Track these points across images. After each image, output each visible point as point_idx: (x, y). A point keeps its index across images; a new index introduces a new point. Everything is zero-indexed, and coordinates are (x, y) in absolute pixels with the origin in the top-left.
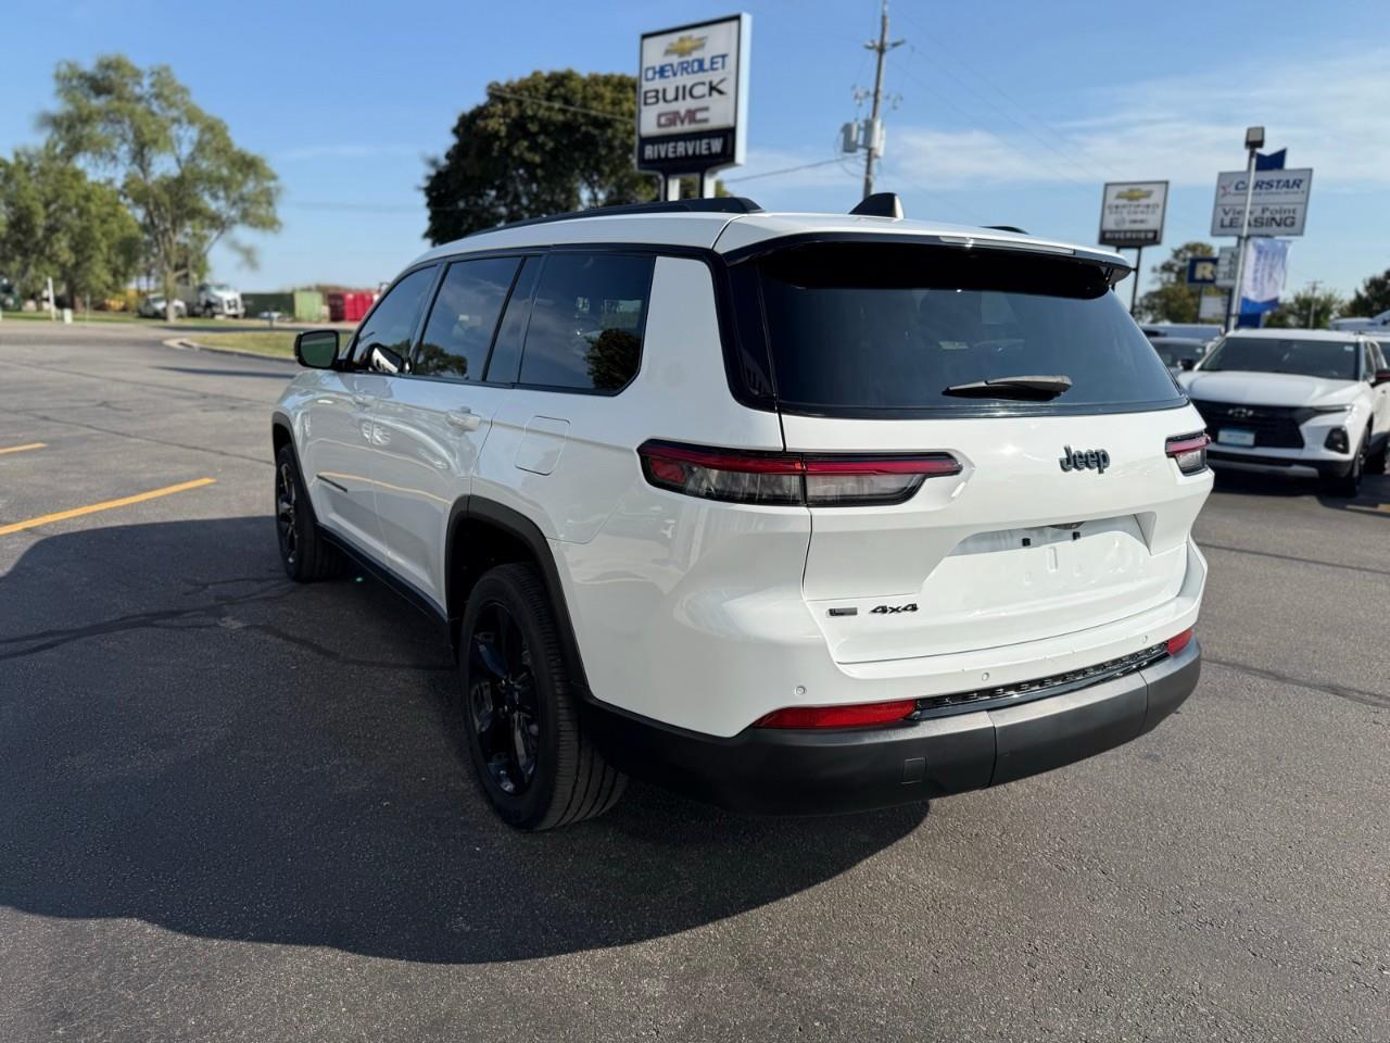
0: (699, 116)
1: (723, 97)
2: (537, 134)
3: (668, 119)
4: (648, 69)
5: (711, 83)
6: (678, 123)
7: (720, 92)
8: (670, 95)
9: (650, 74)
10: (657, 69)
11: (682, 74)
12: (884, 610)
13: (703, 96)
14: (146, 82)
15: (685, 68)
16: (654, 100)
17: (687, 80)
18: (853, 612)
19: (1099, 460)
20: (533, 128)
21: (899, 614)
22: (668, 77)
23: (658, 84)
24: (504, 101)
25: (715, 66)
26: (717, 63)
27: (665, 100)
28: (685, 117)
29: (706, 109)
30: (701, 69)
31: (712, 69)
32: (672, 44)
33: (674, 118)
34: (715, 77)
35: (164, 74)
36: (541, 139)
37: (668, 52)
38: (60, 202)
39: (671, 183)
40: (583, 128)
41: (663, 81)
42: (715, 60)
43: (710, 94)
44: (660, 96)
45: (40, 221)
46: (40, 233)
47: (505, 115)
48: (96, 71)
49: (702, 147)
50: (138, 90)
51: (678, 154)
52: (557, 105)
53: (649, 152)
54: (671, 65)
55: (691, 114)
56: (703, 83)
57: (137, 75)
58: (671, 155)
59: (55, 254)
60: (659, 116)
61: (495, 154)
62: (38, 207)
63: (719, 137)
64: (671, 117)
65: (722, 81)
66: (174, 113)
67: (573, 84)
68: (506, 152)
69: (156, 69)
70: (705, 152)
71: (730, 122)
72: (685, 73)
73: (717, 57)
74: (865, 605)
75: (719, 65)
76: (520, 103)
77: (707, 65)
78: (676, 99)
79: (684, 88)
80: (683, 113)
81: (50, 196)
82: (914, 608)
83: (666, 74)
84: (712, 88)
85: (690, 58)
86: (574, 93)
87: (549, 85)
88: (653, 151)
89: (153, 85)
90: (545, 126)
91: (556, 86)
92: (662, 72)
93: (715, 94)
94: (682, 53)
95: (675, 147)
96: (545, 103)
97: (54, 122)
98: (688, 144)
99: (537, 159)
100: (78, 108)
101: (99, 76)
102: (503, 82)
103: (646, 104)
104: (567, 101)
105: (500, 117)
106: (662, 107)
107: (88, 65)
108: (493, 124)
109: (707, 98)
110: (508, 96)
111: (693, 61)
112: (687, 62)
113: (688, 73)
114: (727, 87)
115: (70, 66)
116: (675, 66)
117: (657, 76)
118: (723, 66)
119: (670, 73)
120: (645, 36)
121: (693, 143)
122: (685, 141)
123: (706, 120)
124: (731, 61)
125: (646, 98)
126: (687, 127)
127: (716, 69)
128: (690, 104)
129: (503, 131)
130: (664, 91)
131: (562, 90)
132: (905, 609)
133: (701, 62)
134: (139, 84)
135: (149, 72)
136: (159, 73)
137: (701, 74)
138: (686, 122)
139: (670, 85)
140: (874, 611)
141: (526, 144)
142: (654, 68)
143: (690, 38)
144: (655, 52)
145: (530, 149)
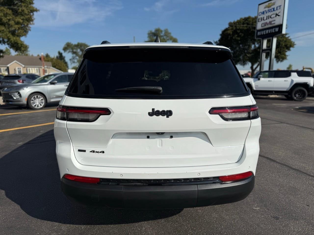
0: (273, 23)
1: (279, 17)
2: (240, 33)
3: (264, 25)
4: (260, 13)
5: (276, 14)
6: (267, 25)
7: (279, 16)
8: (265, 18)
9: (260, 14)
10: (262, 12)
11: (268, 12)
12: (94, 152)
13: (274, 17)
15: (269, 11)
16: (261, 20)
17: (269, 14)
18: (85, 151)
19: (168, 113)
20: (239, 31)
21: (98, 153)
22: (265, 14)
23: (262, 16)
24: (232, 26)
25: (278, 9)
26: (278, 8)
27: (264, 20)
28: (269, 23)
29: (275, 20)
30: (274, 10)
31: (277, 10)
32: (266, 5)
33: (266, 24)
34: (277, 12)
35: (167, 31)
36: (240, 34)
37: (265, 8)
39: (264, 41)
40: (251, 30)
41: (264, 15)
42: (278, 7)
43: (276, 16)
44: (263, 19)
47: (232, 29)
49: (273, 31)
50: (162, 34)
51: (266, 33)
52: (245, 25)
53: (259, 33)
54: (266, 11)
55: (270, 23)
56: (274, 14)
57: (161, 31)
58: (264, 34)
60: (262, 24)
61: (229, 39)
63: (277, 27)
64: (265, 24)
65: (279, 12)
66: (168, 38)
67: (250, 20)
68: (232, 38)
69: (165, 30)
70: (273, 32)
71: (281, 23)
72: (269, 12)
73: (278, 6)
74: (88, 149)
75: (279, 9)
76: (236, 26)
77: (275, 9)
78: (267, 19)
79: (269, 16)
80: (268, 22)
82: (103, 152)
83: (264, 13)
84: (277, 15)
85: (271, 8)
86: (250, 21)
87: (243, 21)
88: (260, 33)
89: (164, 33)
90: (242, 31)
91: (245, 21)
92: (263, 13)
93: (277, 16)
94: (269, 7)
95: (266, 32)
96: (242, 25)
98: (269, 30)
99: (239, 39)
102: (232, 21)
103: (259, 21)
104: (248, 24)
105: (231, 30)
106: (263, 22)
107: (153, 31)
108: (229, 32)
109: (275, 18)
110: (233, 25)
111: (272, 9)
112: (270, 9)
113: (270, 12)
114: (281, 14)
115: (150, 31)
116: (267, 11)
117: (262, 14)
118: (280, 9)
119: (265, 13)
120: (259, 5)
121: (270, 30)
122: (268, 30)
123: (274, 23)
124: (282, 7)
125: (259, 20)
126: (269, 26)
127: (278, 10)
128: (270, 20)
129: (231, 33)
130: (264, 18)
131: (247, 21)
132: (100, 152)
133: (274, 9)
137: (274, 12)
138: (269, 24)
139: (265, 16)
140: (91, 152)
141: (236, 35)
142: (261, 12)
143: (271, 3)
144: (262, 8)
145: (238, 37)
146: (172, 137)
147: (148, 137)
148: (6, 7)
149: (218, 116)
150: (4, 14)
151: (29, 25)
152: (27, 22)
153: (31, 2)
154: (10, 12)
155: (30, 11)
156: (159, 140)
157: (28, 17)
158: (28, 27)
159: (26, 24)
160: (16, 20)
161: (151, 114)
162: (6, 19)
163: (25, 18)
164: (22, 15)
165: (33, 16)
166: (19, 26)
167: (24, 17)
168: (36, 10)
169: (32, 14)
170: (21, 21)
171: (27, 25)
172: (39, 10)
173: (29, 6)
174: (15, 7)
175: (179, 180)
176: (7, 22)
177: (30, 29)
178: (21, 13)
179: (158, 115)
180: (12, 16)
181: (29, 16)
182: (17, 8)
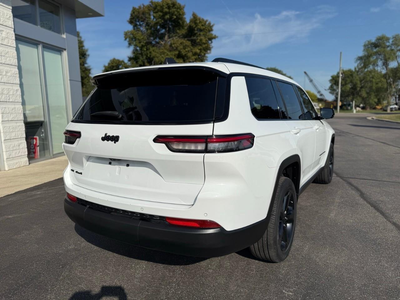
14: (391, 41)
18: (73, 171)
19: (115, 139)
35: (397, 37)
38: (365, 80)
45: (359, 85)
46: (358, 89)
48: (375, 41)
50: (388, 44)
57: (388, 39)
59: (361, 95)
62: (359, 82)
69: (394, 36)
74: (75, 170)
81: (362, 78)
82: (81, 173)
89: (393, 41)
97: (360, 58)
100: (368, 53)
101: (377, 43)
107: (373, 40)
115: (369, 42)
132: (79, 173)
134: (389, 42)
135: (392, 37)
136: (395, 37)
140: (76, 172)
146: (128, 165)
147: (110, 163)
148: (186, 39)
149: (164, 145)
150: (184, 46)
151: (207, 55)
152: (204, 52)
153: (210, 29)
154: (189, 43)
155: (207, 39)
156: (119, 167)
157: (206, 47)
158: (205, 57)
159: (203, 54)
160: (194, 51)
161: (103, 139)
162: (185, 51)
163: (202, 48)
164: (200, 45)
165: (211, 44)
166: (197, 57)
167: (202, 46)
168: (215, 37)
169: (210, 42)
170: (198, 51)
171: (205, 54)
172: (217, 37)
173: (208, 34)
174: (195, 38)
175: (127, 212)
176: (185, 55)
177: (207, 59)
178: (199, 42)
179: (108, 141)
180: (190, 48)
181: (206, 45)
182: (197, 38)
